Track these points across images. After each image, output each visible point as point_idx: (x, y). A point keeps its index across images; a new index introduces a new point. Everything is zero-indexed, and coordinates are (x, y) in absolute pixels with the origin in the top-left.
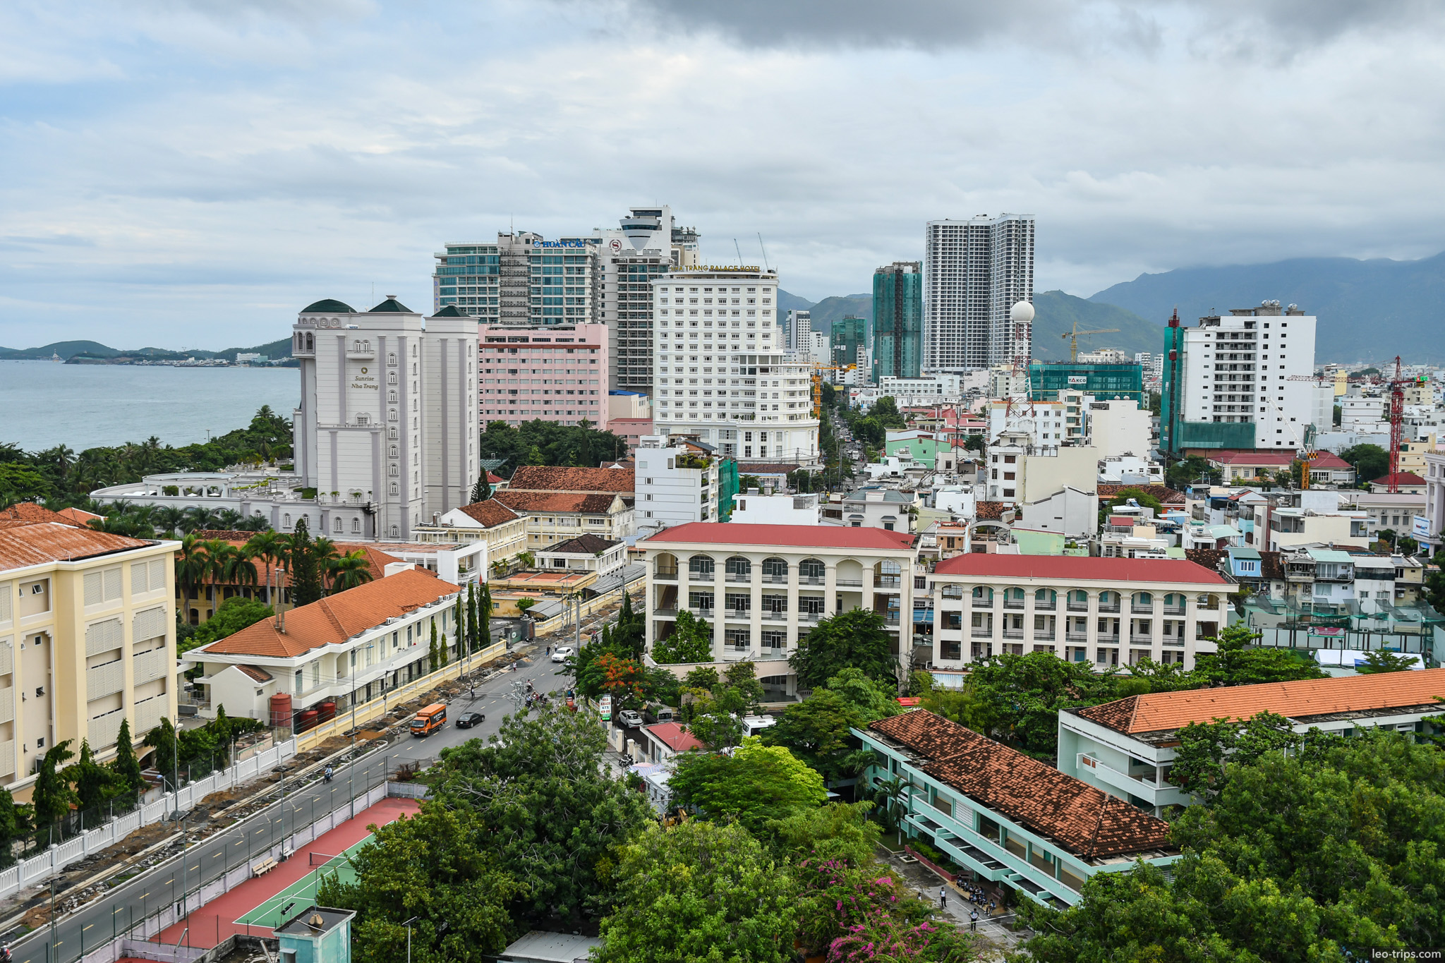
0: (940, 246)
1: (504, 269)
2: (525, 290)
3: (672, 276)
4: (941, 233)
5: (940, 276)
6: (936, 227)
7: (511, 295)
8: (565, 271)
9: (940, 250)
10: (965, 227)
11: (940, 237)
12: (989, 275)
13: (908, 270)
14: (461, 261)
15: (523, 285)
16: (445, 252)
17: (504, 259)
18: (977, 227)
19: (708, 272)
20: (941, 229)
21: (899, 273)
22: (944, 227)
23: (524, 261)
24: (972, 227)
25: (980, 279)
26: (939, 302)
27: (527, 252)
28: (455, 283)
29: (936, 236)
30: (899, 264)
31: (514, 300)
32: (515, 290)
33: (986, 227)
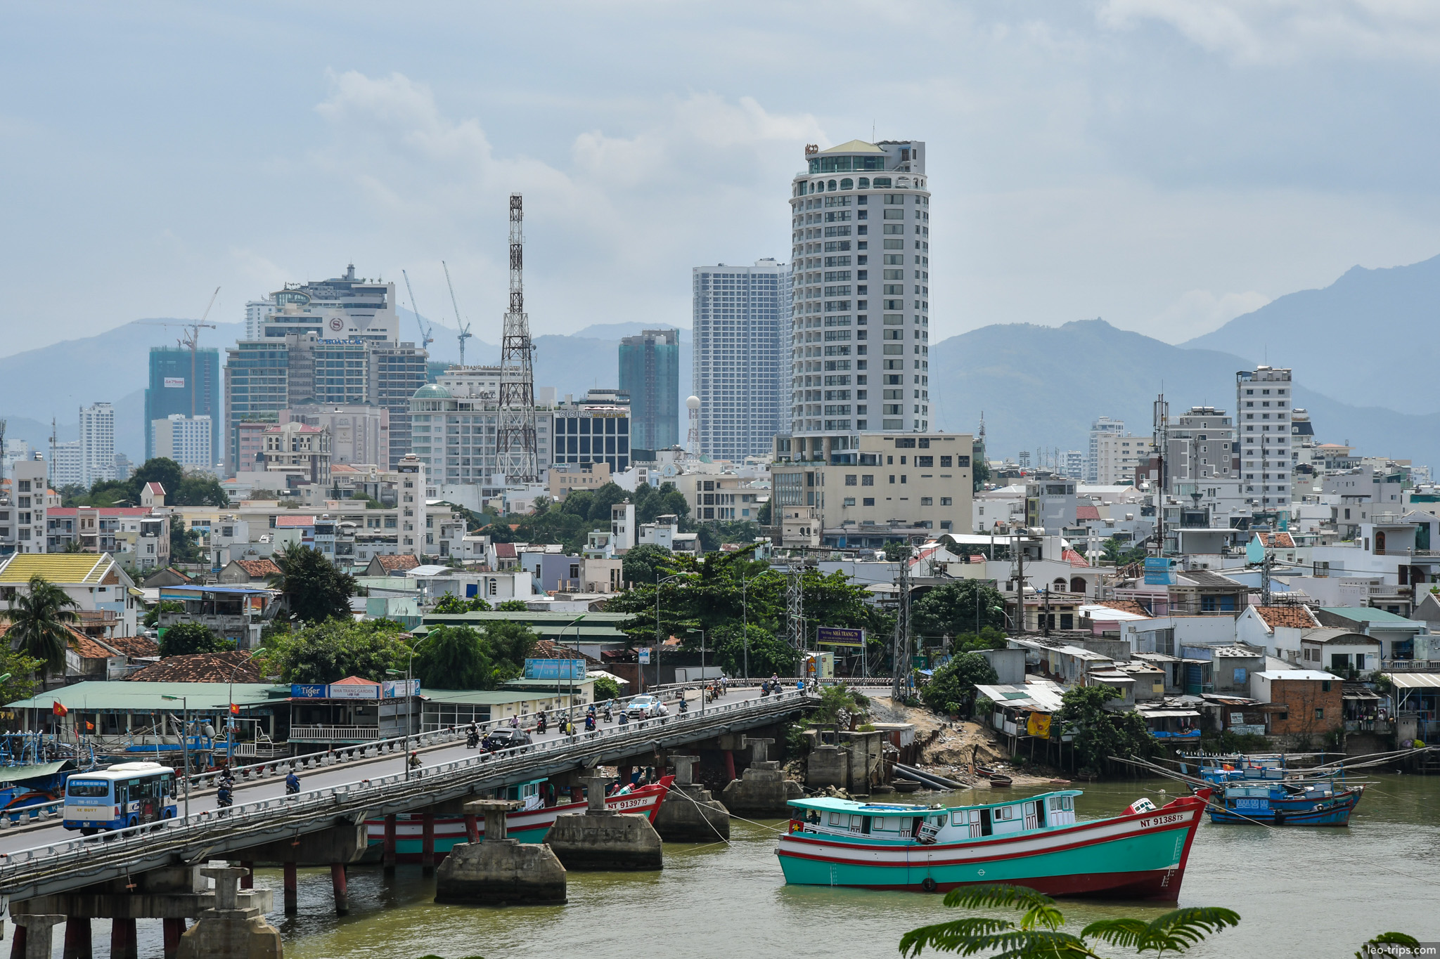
0: (711, 301)
1: (292, 362)
2: (310, 380)
3: (453, 374)
4: (711, 284)
5: (711, 342)
6: (705, 275)
7: (297, 384)
8: (346, 364)
9: (711, 307)
10: (745, 276)
11: (711, 289)
12: (778, 341)
13: (661, 340)
14: (252, 355)
15: (308, 375)
16: (236, 347)
17: (292, 354)
18: (761, 276)
19: (480, 371)
20: (711, 278)
21: (650, 343)
22: (716, 275)
23: (309, 355)
24: (754, 276)
25: (766, 346)
26: (711, 377)
27: (312, 348)
28: (247, 374)
29: (705, 288)
30: (650, 332)
31: (301, 389)
32: (301, 380)
33: (773, 276)
